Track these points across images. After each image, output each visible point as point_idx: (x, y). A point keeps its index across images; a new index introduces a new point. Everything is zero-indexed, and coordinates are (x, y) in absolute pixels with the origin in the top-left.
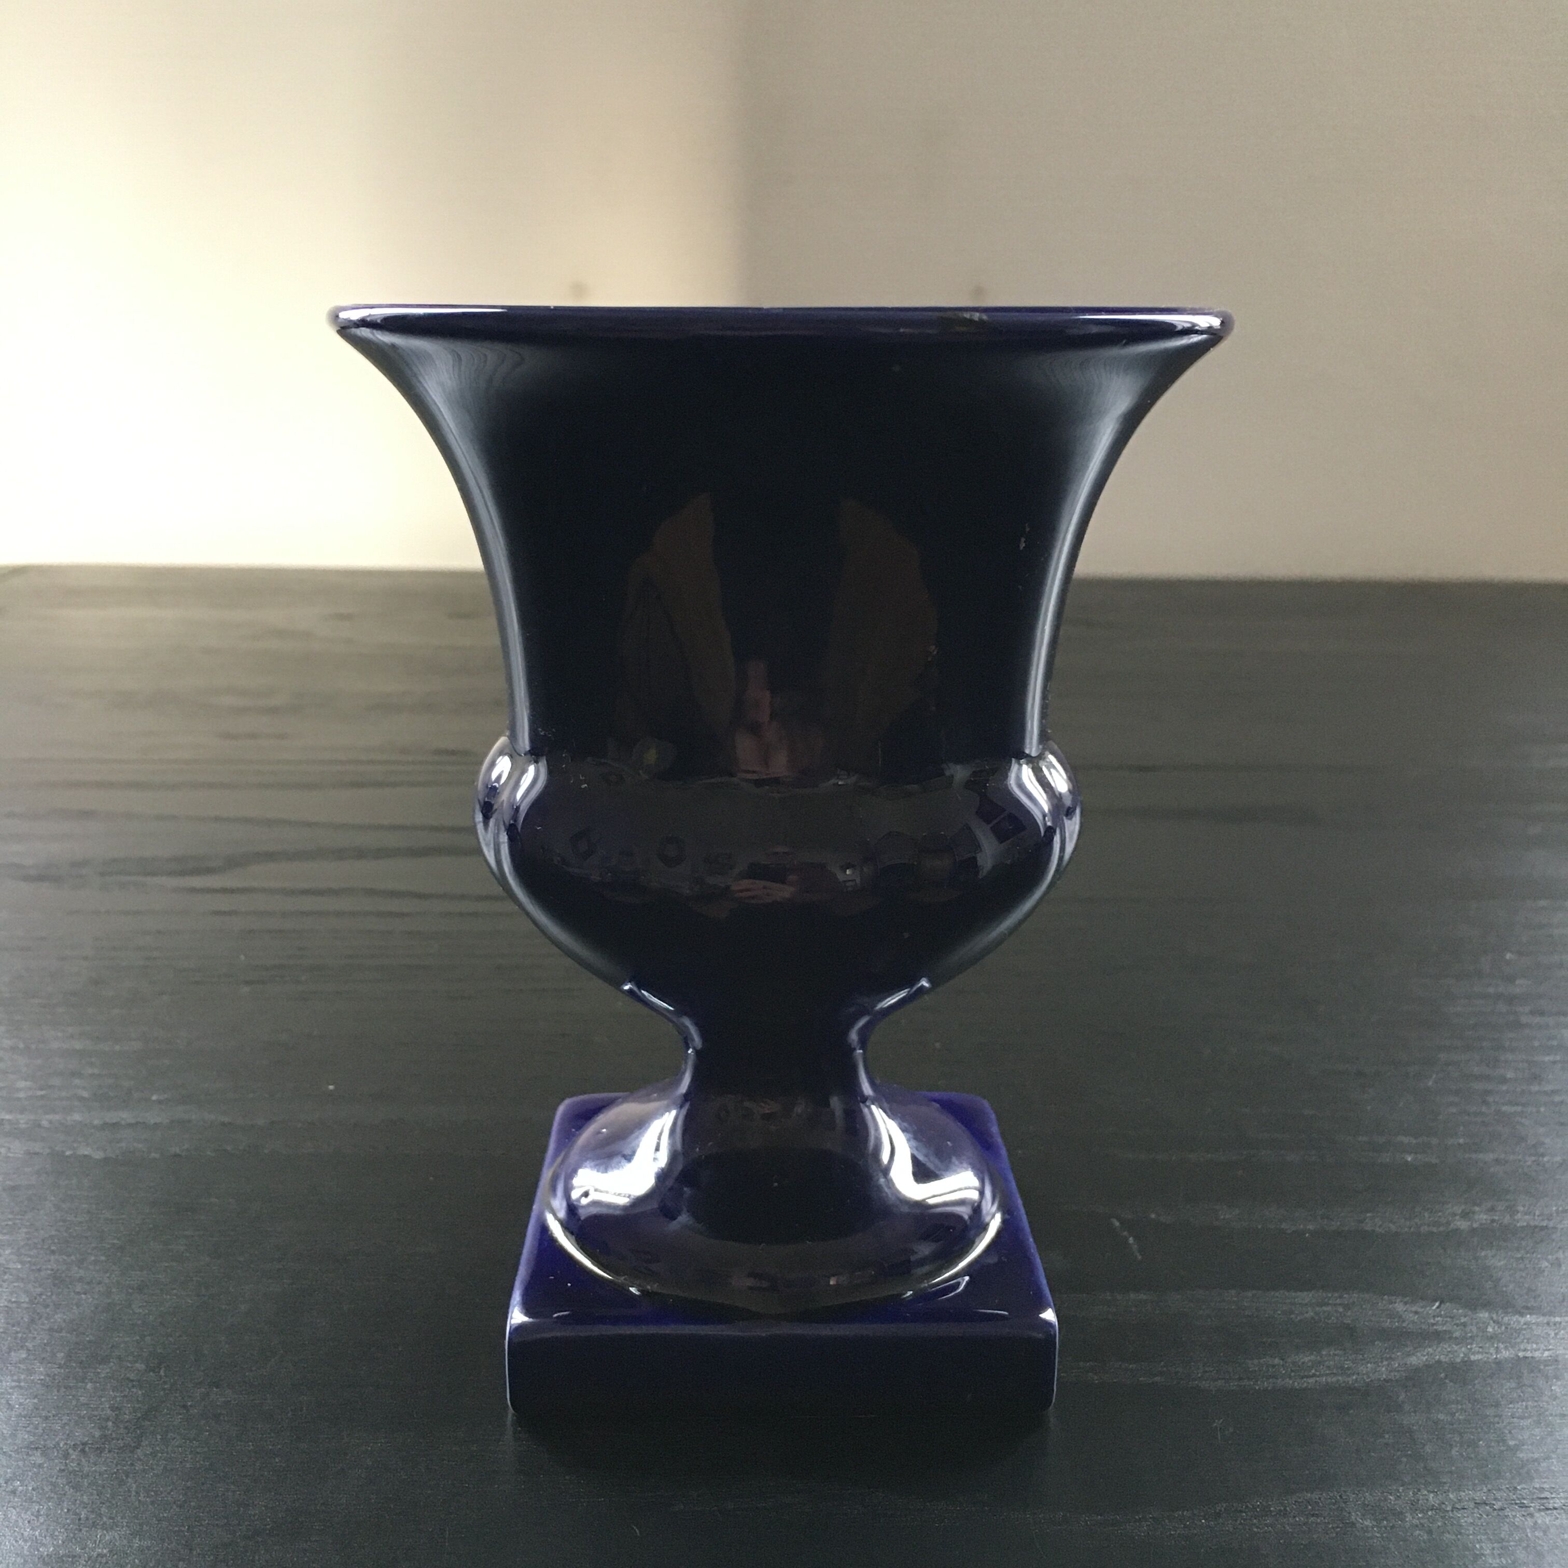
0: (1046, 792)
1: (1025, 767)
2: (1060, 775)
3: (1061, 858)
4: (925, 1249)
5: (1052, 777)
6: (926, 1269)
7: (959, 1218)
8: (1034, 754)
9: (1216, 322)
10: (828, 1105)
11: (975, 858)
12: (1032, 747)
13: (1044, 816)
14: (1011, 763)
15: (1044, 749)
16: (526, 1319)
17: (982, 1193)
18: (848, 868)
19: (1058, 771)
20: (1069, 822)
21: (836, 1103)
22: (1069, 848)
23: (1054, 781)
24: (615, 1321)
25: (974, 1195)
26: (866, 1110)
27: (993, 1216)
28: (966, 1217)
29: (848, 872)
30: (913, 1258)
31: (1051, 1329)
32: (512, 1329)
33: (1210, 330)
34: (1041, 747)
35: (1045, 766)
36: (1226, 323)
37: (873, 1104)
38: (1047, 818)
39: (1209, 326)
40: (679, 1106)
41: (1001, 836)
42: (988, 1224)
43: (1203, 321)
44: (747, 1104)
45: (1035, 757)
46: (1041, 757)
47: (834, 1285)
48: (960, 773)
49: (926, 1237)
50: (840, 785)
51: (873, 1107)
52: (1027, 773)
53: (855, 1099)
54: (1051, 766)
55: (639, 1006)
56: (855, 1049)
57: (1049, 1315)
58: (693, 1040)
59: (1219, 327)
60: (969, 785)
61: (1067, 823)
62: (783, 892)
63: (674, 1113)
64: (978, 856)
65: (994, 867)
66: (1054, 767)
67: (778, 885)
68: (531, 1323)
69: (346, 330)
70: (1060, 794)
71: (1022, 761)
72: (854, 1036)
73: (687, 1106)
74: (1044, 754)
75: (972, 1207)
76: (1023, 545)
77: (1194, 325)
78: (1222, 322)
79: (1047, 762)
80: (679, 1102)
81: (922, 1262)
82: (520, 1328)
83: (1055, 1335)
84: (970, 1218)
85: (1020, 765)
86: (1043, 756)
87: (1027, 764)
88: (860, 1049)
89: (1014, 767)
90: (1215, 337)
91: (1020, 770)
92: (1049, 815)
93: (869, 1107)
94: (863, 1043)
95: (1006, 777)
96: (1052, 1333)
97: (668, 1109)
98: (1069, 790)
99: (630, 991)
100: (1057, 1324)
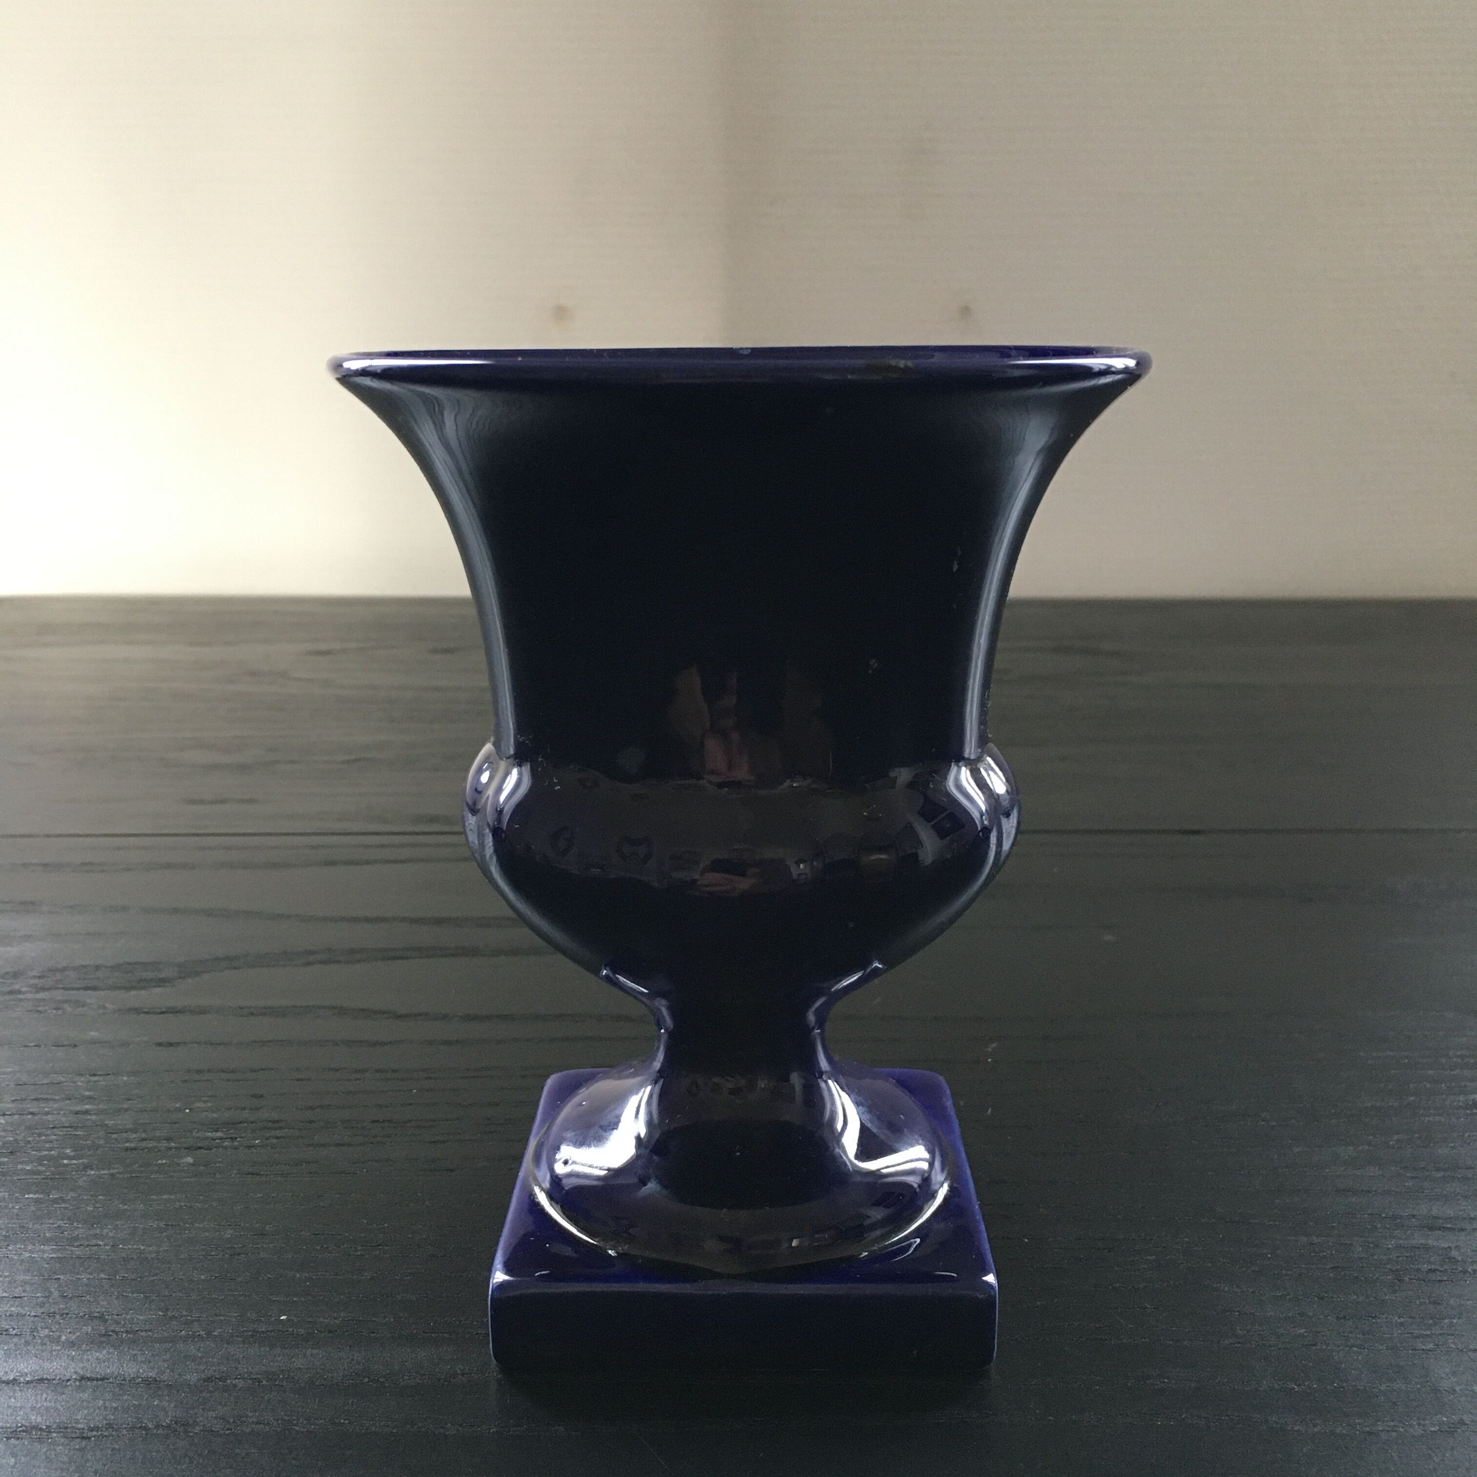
0: (983, 793)
1: (963, 769)
2: (999, 776)
3: (998, 853)
4: (877, 1214)
5: (990, 778)
6: (878, 1233)
7: (908, 1186)
8: (973, 757)
9: (1131, 363)
10: (787, 1080)
11: (916, 854)
12: (970, 749)
13: (982, 815)
14: (951, 766)
15: (982, 752)
16: (507, 1278)
17: (931, 1165)
18: (801, 863)
19: (995, 773)
20: (1006, 819)
21: (796, 1079)
22: (1006, 846)
23: (992, 782)
24: (588, 1279)
25: (925, 1166)
26: (823, 1085)
27: (942, 1185)
28: (916, 1186)
29: (802, 866)
30: (867, 1222)
31: (992, 1291)
32: (494, 1287)
33: (1126, 370)
34: (979, 750)
35: (984, 768)
36: (1143, 364)
37: (830, 1079)
38: (984, 817)
39: (1124, 366)
40: (654, 1082)
41: (941, 833)
42: (936, 1192)
43: (1119, 363)
44: (716, 1080)
45: (974, 760)
46: (979, 759)
47: (797, 1247)
48: (903, 775)
49: (877, 1204)
50: (795, 787)
51: (830, 1082)
52: (965, 775)
53: (813, 1074)
54: (989, 768)
55: (615, 991)
56: (813, 1028)
57: (990, 1278)
58: (665, 1021)
59: (1135, 368)
60: (911, 785)
61: (1004, 820)
62: (744, 884)
63: (649, 1088)
64: (920, 852)
65: (934, 862)
66: (993, 770)
67: (741, 878)
68: (512, 1281)
69: (348, 380)
70: (998, 795)
71: (960, 764)
72: (811, 1017)
73: (661, 1082)
74: (982, 757)
75: (922, 1177)
76: (956, 567)
77: (1110, 367)
78: (1138, 364)
79: (985, 764)
80: (654, 1076)
81: (873, 1227)
82: (502, 1286)
83: (995, 1296)
84: (919, 1186)
85: (959, 768)
86: (982, 759)
87: (965, 766)
88: (818, 1029)
89: (954, 769)
90: (1131, 377)
91: (959, 772)
92: (986, 814)
93: (826, 1082)
94: (821, 1024)
95: (945, 777)
96: (992, 1294)
97: (642, 1085)
98: (1007, 791)
99: (607, 976)
100: (997, 1285)
